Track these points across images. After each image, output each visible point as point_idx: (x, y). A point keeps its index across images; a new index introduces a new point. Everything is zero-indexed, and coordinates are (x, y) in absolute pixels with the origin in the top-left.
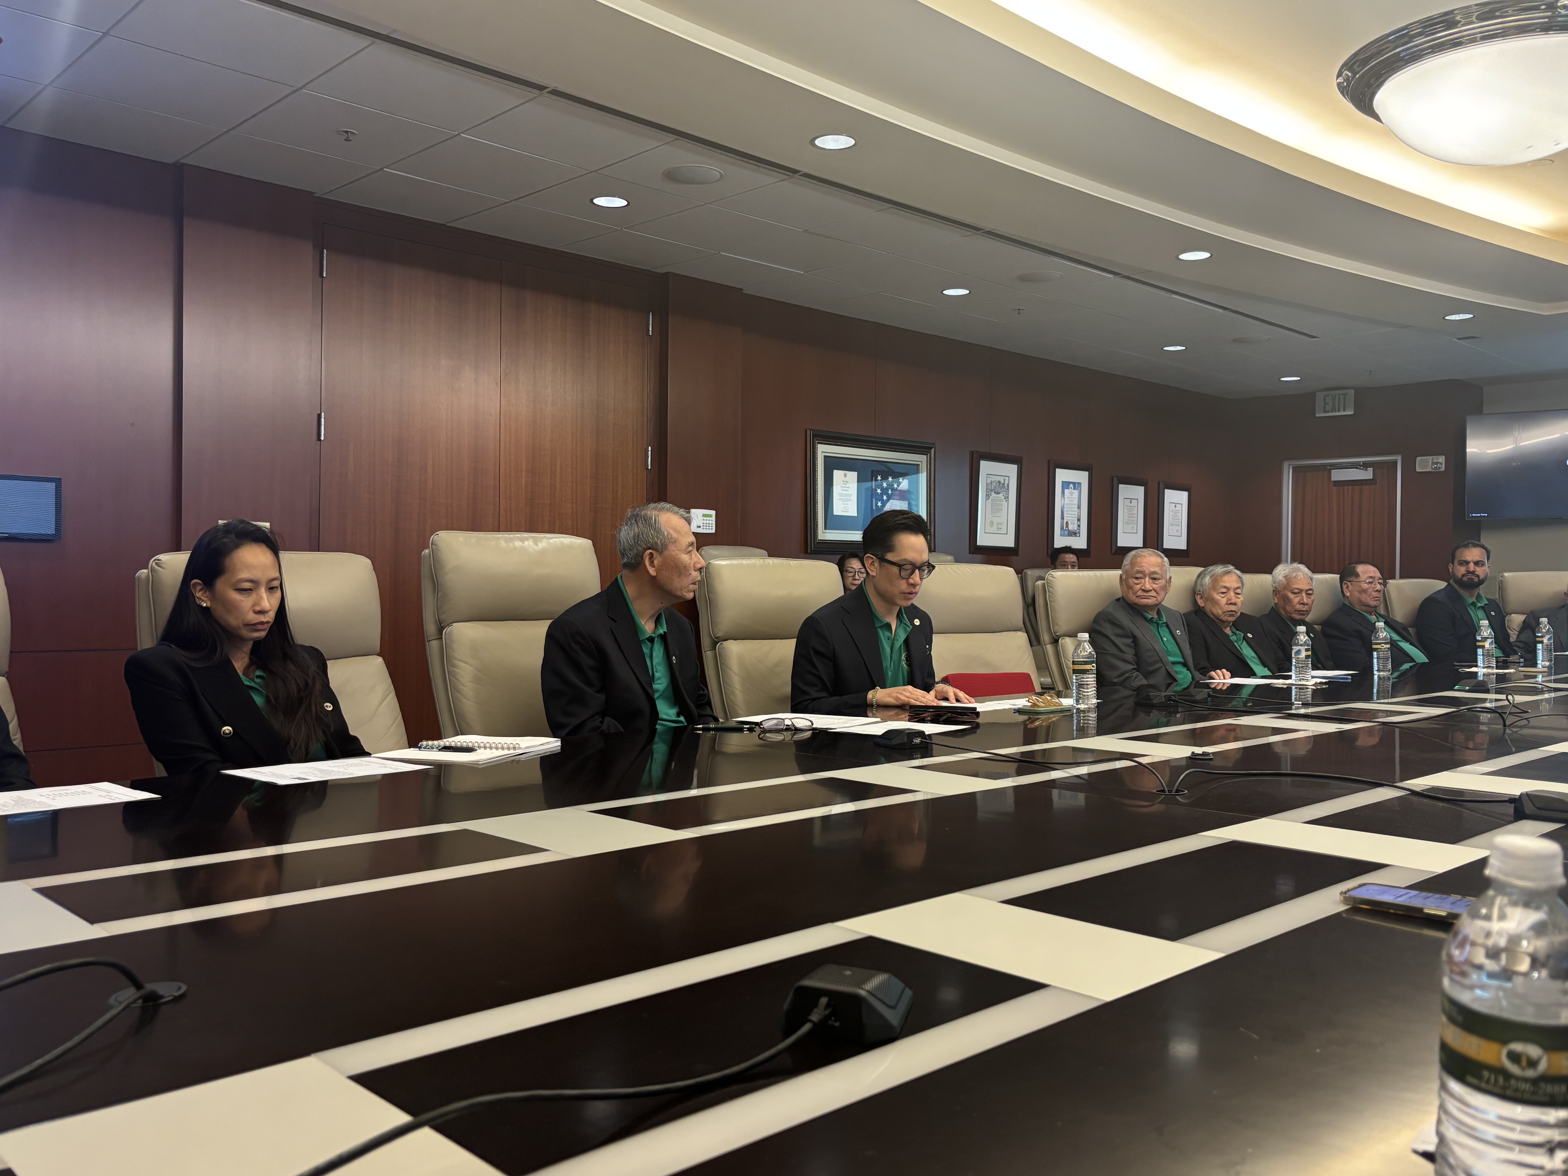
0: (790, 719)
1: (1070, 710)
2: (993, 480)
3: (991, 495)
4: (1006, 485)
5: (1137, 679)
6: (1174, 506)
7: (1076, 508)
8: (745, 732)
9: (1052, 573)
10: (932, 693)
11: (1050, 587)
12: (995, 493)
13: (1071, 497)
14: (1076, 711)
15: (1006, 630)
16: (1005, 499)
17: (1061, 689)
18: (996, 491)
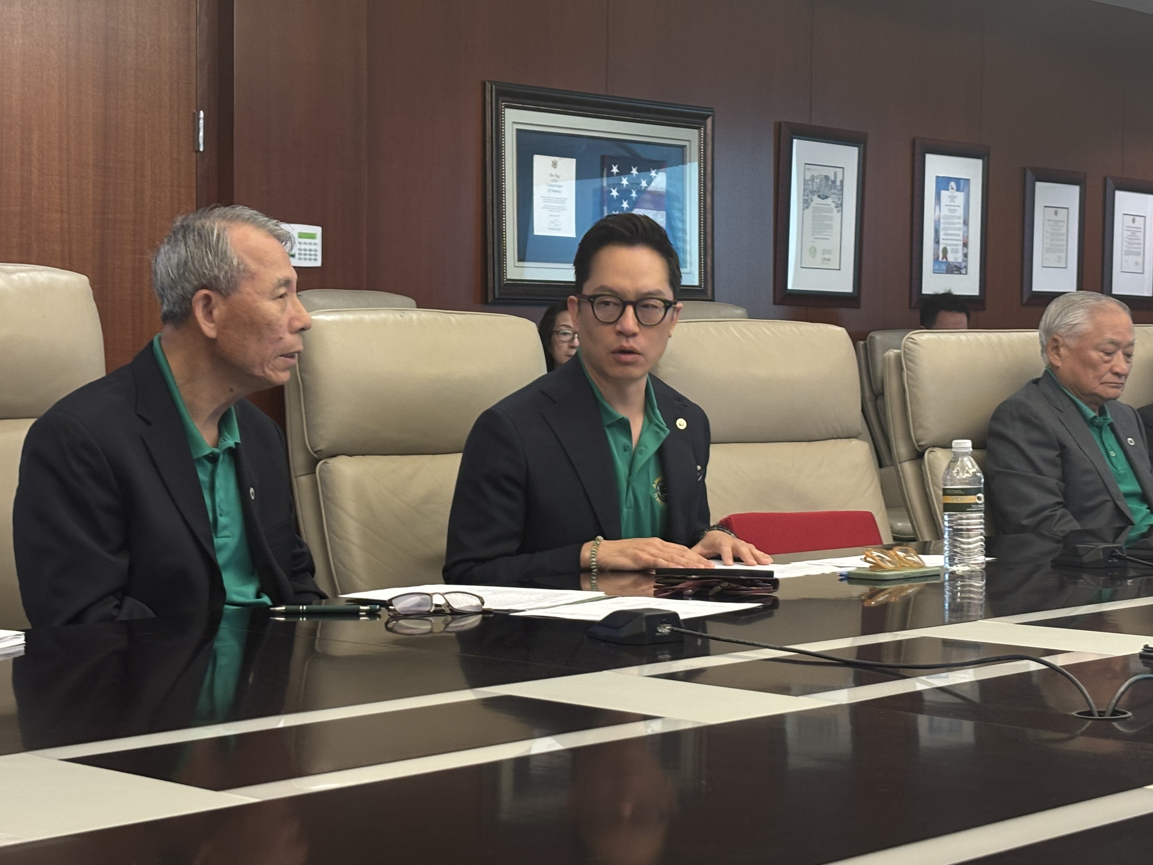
0: (443, 595)
1: (938, 575)
2: (816, 174)
3: (812, 201)
4: (838, 183)
5: (1062, 521)
6: (1131, 220)
7: (959, 223)
8: (362, 618)
9: (913, 336)
10: (698, 548)
11: (911, 361)
12: (819, 196)
13: (952, 204)
14: (949, 576)
15: (831, 437)
16: (836, 207)
17: (927, 538)
18: (821, 194)
